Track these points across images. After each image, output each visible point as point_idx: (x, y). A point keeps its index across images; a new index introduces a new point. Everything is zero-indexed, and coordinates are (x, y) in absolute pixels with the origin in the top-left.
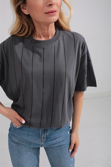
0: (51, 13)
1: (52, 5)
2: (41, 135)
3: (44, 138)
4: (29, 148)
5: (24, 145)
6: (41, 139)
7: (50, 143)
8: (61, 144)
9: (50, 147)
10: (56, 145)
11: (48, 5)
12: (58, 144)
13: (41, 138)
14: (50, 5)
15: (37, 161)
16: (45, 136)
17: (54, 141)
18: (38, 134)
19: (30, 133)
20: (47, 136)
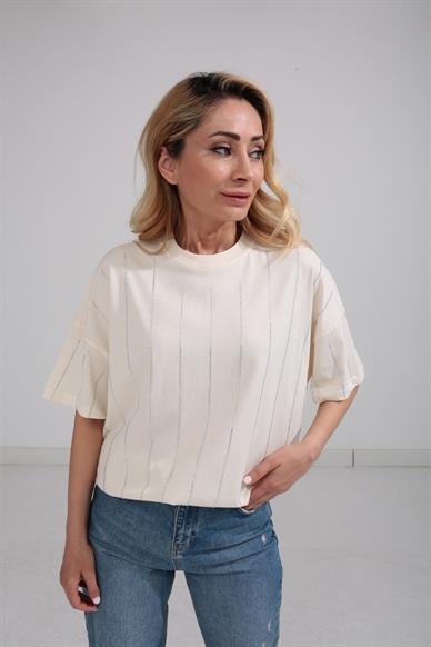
0: (237, 199)
1: (245, 180)
2: (178, 529)
3: (185, 537)
4: (139, 566)
5: (127, 555)
6: (176, 540)
7: (203, 558)
8: (237, 567)
9: (202, 572)
10: (219, 570)
11: (235, 178)
12: (226, 569)
13: (177, 536)
14: (240, 179)
15: (161, 617)
16: (189, 533)
17: (215, 556)
18: (169, 524)
19: (147, 517)
20: (193, 533)
